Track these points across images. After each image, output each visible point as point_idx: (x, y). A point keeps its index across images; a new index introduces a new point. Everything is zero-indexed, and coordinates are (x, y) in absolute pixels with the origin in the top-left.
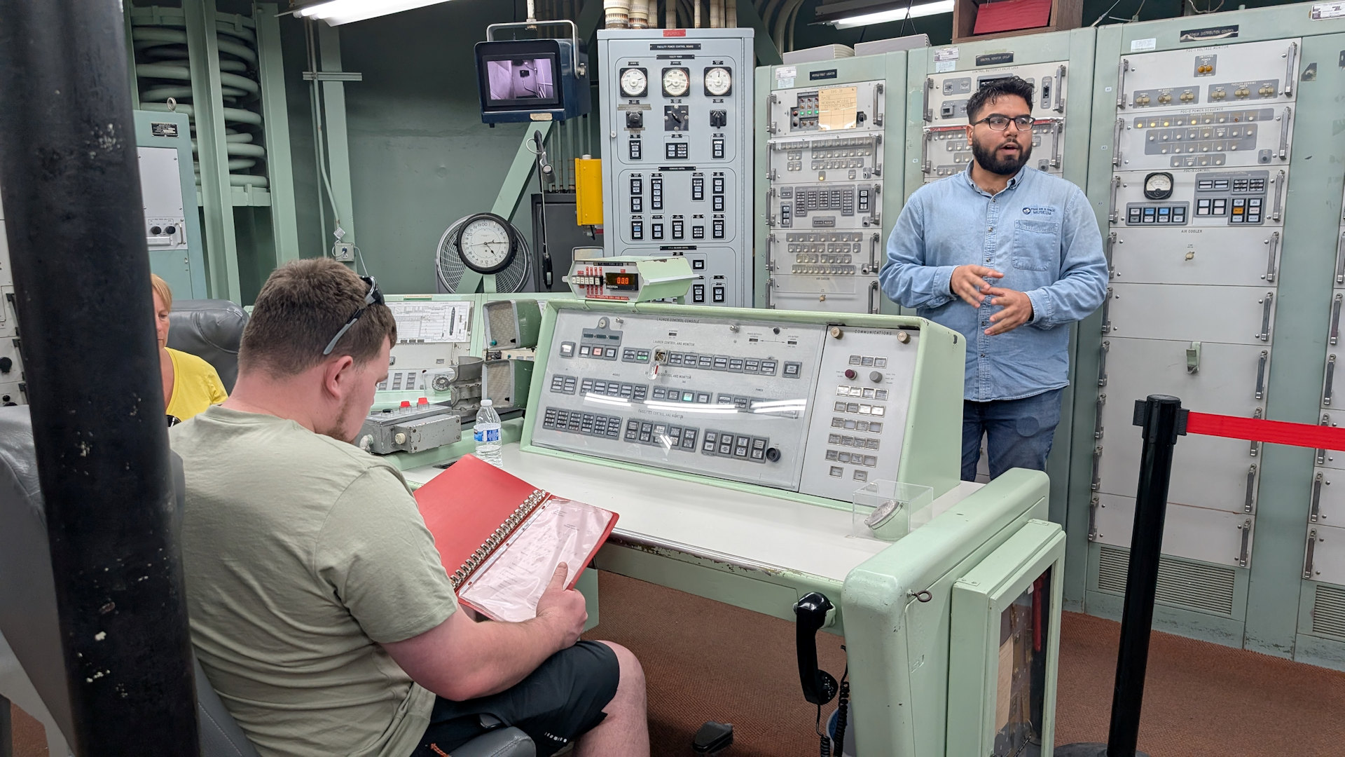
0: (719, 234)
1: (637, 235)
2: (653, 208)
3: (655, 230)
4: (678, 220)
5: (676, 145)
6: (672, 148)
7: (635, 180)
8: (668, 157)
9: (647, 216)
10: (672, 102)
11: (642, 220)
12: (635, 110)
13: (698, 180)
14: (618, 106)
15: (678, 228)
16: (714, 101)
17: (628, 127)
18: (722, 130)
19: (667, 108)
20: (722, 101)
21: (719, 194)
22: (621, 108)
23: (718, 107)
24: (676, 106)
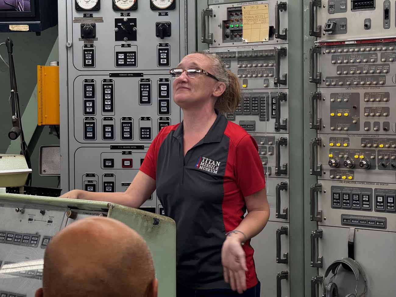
1: (90, 135)
2: (104, 110)
3: (107, 130)
4: (127, 122)
5: (125, 53)
6: (121, 56)
7: (89, 85)
8: (118, 65)
9: (99, 117)
10: (122, 15)
11: (95, 121)
12: (88, 22)
13: (145, 86)
14: (74, 19)
15: (127, 129)
16: (160, 15)
17: (82, 37)
18: (167, 40)
19: (117, 21)
20: (166, 14)
21: (164, 98)
22: (76, 20)
23: (163, 19)
24: (125, 18)
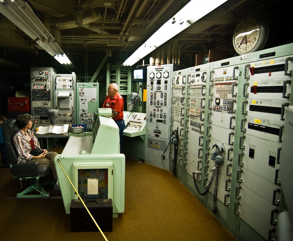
0: (165, 105)
1: (151, 104)
3: (154, 103)
4: (158, 102)
5: (158, 87)
7: (152, 94)
9: (153, 100)
10: (158, 79)
12: (152, 81)
13: (162, 94)
14: (149, 80)
16: (165, 79)
17: (151, 84)
18: (166, 84)
21: (166, 97)
